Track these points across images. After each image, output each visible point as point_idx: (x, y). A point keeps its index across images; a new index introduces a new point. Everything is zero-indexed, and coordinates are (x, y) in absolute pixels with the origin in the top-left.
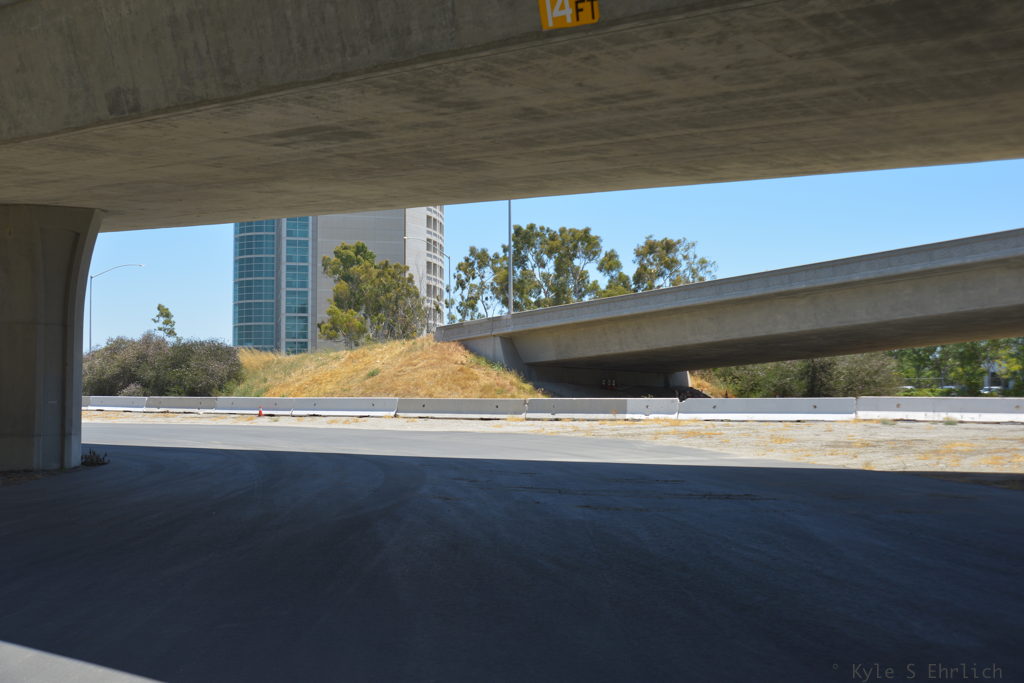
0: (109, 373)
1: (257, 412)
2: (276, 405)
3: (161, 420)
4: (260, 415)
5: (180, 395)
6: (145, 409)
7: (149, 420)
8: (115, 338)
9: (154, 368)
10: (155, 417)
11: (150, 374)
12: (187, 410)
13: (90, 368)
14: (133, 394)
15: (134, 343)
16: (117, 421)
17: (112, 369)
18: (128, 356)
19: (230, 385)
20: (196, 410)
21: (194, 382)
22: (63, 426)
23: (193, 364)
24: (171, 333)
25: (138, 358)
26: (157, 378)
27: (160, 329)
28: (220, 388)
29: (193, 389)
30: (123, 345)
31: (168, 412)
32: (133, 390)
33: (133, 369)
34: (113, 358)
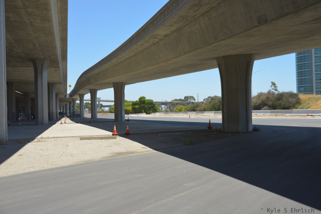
0: (258, 103)
1: (307, 114)
3: (275, 117)
5: (280, 109)
6: (270, 114)
7: (271, 117)
8: (259, 92)
9: (271, 101)
10: (273, 116)
12: (283, 114)
13: (253, 102)
16: (261, 118)
18: (264, 98)
20: (286, 114)
21: (284, 105)
22: (247, 119)
23: (284, 99)
24: (276, 90)
25: (267, 98)
26: (273, 104)
27: (273, 89)
28: (293, 107)
30: (262, 95)
31: (277, 115)
32: (266, 108)
33: (265, 102)
34: (259, 99)
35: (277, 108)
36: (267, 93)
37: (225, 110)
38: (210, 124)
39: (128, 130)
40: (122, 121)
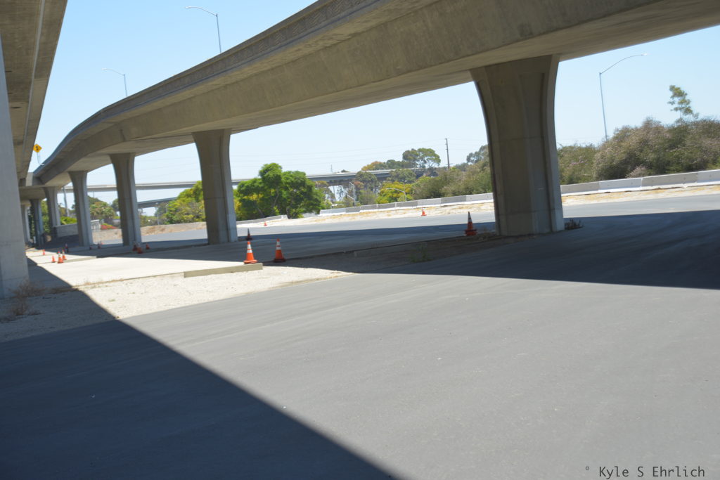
0: (618, 159)
3: (651, 196)
5: (679, 171)
6: (641, 188)
7: (643, 197)
8: (620, 127)
9: (655, 152)
10: (649, 193)
11: (651, 157)
12: (675, 186)
13: (603, 157)
14: (639, 175)
15: (637, 129)
16: (616, 200)
17: (620, 156)
18: (633, 142)
20: (682, 185)
21: (690, 159)
22: (549, 204)
23: (688, 143)
24: (688, 111)
25: (641, 143)
26: (658, 159)
27: (676, 109)
28: (714, 162)
29: (690, 166)
30: (628, 134)
31: (659, 189)
32: (639, 172)
33: (638, 153)
34: (620, 146)
35: (668, 170)
36: (641, 128)
37: (499, 188)
38: (470, 223)
39: (280, 251)
40: (229, 241)
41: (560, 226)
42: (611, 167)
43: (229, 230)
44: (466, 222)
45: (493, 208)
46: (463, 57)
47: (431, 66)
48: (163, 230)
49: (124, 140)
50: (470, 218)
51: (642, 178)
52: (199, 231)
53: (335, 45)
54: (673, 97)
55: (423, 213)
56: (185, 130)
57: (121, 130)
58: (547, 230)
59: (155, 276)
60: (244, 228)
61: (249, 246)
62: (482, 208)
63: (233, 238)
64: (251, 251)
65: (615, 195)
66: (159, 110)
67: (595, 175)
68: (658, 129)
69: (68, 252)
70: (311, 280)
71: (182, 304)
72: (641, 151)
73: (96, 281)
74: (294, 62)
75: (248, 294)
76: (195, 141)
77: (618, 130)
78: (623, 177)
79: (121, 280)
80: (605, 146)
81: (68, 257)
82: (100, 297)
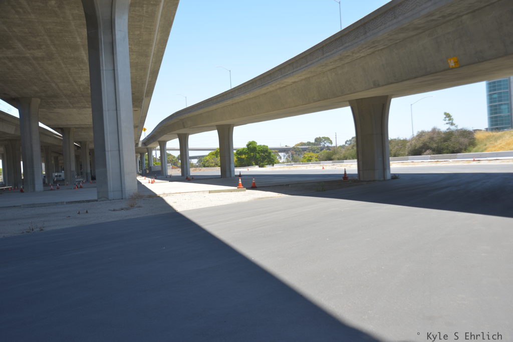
1: (472, 159)
2: (481, 156)
4: (474, 160)
5: (447, 153)
6: (429, 160)
7: (430, 164)
9: (436, 143)
10: (433, 163)
11: (435, 145)
12: (445, 160)
13: (411, 145)
14: (428, 154)
15: (428, 132)
17: (419, 145)
18: (425, 138)
19: (470, 148)
20: (449, 160)
21: (453, 147)
22: (384, 166)
25: (430, 139)
28: (465, 149)
29: (453, 151)
30: (424, 134)
31: (438, 161)
33: (428, 144)
34: (420, 140)
35: (443, 152)
36: (430, 132)
37: (360, 158)
38: (345, 174)
39: (254, 183)
40: (231, 177)
41: (389, 177)
42: (415, 150)
43: (231, 171)
44: (344, 173)
45: (357, 167)
46: (345, 95)
47: (330, 98)
48: (200, 170)
49: (184, 127)
50: (345, 171)
51: (429, 156)
52: (217, 171)
53: (285, 87)
54: (445, 118)
55: (323, 168)
56: (213, 124)
57: (183, 123)
58: (382, 179)
59: (195, 192)
60: (238, 171)
61: (240, 180)
62: (351, 167)
63: (233, 176)
64: (240, 182)
65: (416, 163)
66: (201, 114)
67: (407, 153)
68: (439, 133)
69: (156, 178)
70: (269, 197)
71: (207, 206)
72: (429, 143)
73: (168, 193)
74: (265, 94)
75: (238, 203)
76: (217, 129)
77: (419, 132)
78: (420, 155)
79: (180, 193)
80: (413, 139)
81: (156, 181)
82: (170, 200)
